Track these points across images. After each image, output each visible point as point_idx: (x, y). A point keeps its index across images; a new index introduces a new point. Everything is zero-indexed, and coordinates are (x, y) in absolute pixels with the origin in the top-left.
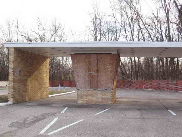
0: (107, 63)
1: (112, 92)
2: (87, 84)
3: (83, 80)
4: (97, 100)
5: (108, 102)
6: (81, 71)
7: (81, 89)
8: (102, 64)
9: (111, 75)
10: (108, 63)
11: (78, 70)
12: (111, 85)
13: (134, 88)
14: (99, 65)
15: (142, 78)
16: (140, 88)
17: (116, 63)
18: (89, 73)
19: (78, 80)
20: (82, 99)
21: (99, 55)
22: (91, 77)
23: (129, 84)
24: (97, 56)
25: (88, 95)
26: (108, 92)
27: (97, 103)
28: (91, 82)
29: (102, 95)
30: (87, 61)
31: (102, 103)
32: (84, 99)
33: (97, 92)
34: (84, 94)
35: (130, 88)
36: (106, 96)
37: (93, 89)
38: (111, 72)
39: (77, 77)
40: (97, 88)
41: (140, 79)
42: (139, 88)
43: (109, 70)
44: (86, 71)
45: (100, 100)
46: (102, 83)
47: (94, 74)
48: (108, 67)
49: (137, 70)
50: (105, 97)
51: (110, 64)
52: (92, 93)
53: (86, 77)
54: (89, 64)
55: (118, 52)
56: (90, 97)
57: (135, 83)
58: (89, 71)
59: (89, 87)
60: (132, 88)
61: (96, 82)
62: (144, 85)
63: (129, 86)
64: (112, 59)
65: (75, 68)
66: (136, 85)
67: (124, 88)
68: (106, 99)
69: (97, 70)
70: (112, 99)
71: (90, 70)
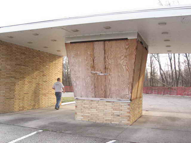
0: (120, 56)
1: (129, 105)
2: (90, 90)
3: (84, 85)
4: (105, 116)
5: (122, 121)
6: (80, 69)
7: (81, 98)
8: (112, 57)
9: (128, 77)
10: (123, 56)
11: (76, 68)
12: (128, 94)
13: (174, 94)
14: (107, 60)
15: (182, 85)
16: (181, 95)
17: (136, 55)
18: (92, 73)
19: (76, 84)
20: (83, 114)
21: (107, 42)
22: (96, 79)
23: (169, 90)
24: (104, 44)
25: (91, 108)
26: (123, 105)
27: (105, 122)
28: (95, 87)
29: (112, 109)
30: (89, 53)
31: (113, 122)
32: (85, 114)
33: (106, 103)
34: (85, 106)
35: (170, 95)
36: (119, 112)
37: (98, 99)
38: (127, 70)
39: (74, 80)
40: (105, 97)
41: (180, 86)
42: (179, 95)
43: (124, 67)
44: (88, 69)
45: (109, 118)
46: (113, 88)
47: (101, 74)
48: (123, 62)
49: (178, 77)
50: (117, 112)
51: (126, 57)
52: (97, 105)
53: (89, 80)
54: (91, 59)
55: (139, 35)
56: (94, 111)
57: (175, 89)
58: (92, 70)
59: (93, 95)
60: (173, 94)
61: (103, 87)
62: (185, 92)
63: (169, 93)
64: (128, 48)
65: (72, 65)
66: (177, 92)
67: (164, 94)
68: (119, 116)
69: (105, 68)
70: (129, 116)
71: (93, 67)
